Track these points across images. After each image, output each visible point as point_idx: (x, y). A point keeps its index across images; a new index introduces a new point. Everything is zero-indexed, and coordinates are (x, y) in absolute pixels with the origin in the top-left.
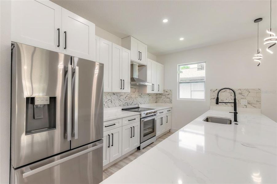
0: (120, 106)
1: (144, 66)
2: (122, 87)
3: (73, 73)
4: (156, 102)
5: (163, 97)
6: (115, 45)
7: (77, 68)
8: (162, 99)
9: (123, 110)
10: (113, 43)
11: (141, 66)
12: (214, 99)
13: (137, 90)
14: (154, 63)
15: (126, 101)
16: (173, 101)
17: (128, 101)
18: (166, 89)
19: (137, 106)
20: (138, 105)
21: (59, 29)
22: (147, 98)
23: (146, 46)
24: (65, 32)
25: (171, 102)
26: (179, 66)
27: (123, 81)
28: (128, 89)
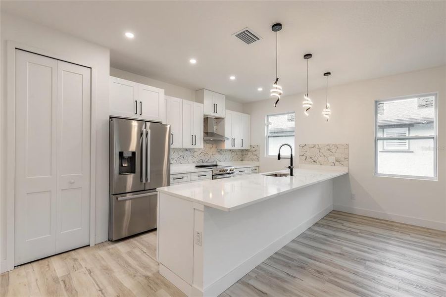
0: (194, 162)
1: (221, 119)
2: (194, 142)
3: (147, 134)
4: (242, 160)
5: (249, 153)
6: (185, 101)
7: (149, 131)
8: (248, 156)
9: (196, 167)
10: (184, 100)
11: (219, 119)
12: (302, 156)
13: (215, 146)
14: (235, 113)
15: (201, 158)
16: (260, 159)
17: (204, 158)
18: (253, 144)
19: (215, 164)
20: (216, 162)
21: (136, 101)
22: (229, 156)
23: (225, 96)
24: (141, 102)
25: (258, 159)
26: (268, 116)
27: (194, 137)
28: (200, 144)
